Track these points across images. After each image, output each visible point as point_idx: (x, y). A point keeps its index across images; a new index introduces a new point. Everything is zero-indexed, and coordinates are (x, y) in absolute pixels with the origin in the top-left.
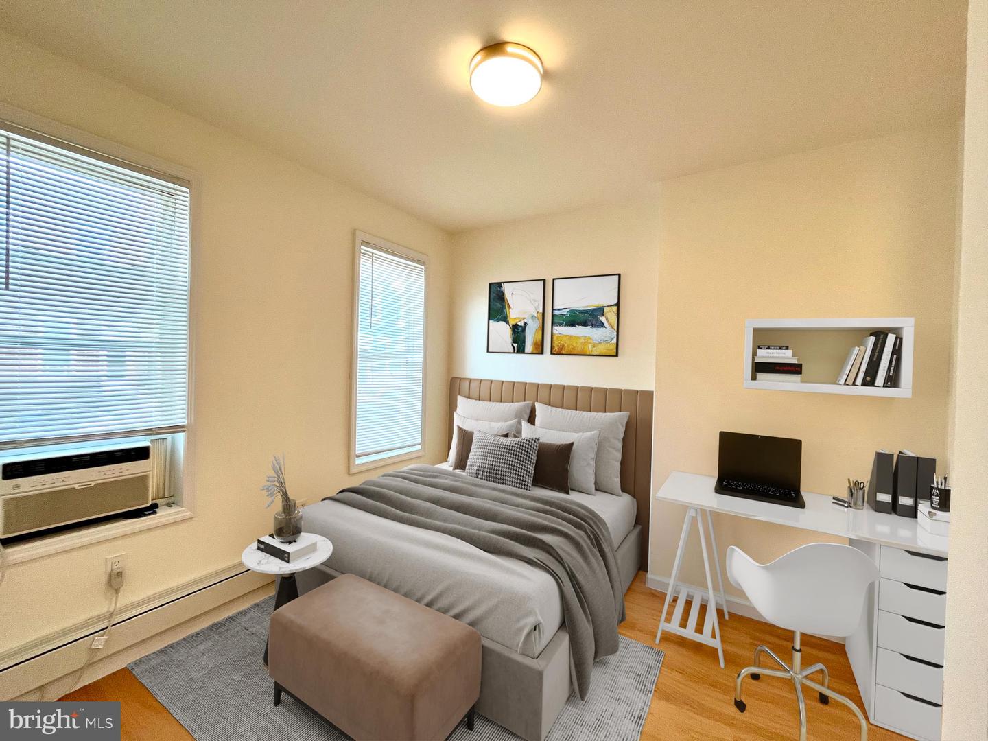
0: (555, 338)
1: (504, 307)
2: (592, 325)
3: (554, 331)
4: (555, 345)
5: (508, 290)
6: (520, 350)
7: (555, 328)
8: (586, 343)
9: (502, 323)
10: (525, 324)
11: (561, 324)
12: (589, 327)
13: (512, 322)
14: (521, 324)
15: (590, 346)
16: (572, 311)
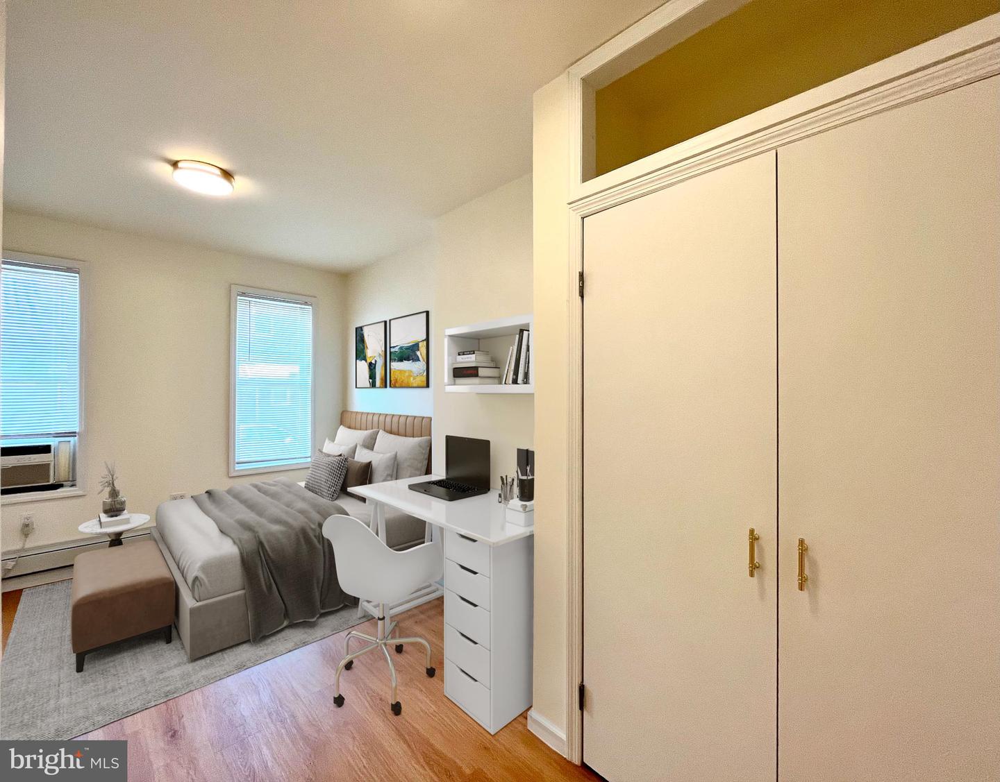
0: (392, 372)
1: (364, 348)
2: (412, 359)
3: (392, 367)
4: (392, 379)
5: (366, 332)
6: (373, 385)
7: (392, 363)
8: (410, 376)
9: (364, 361)
10: (376, 361)
11: (395, 360)
12: (411, 361)
13: (369, 361)
14: (373, 362)
15: (412, 379)
16: (401, 348)
